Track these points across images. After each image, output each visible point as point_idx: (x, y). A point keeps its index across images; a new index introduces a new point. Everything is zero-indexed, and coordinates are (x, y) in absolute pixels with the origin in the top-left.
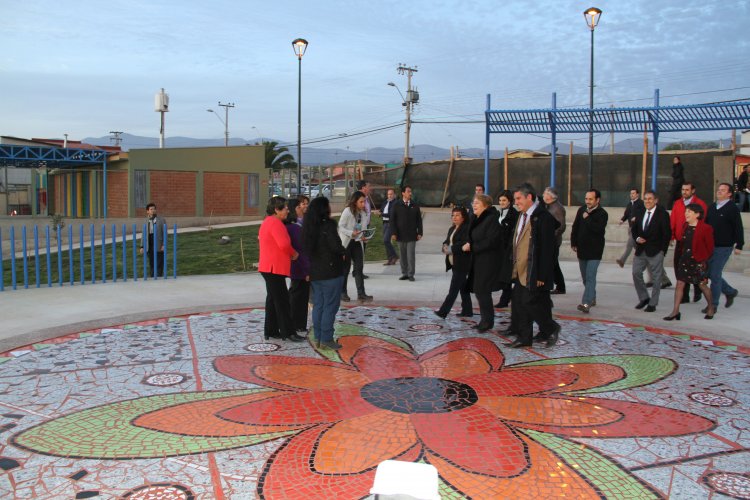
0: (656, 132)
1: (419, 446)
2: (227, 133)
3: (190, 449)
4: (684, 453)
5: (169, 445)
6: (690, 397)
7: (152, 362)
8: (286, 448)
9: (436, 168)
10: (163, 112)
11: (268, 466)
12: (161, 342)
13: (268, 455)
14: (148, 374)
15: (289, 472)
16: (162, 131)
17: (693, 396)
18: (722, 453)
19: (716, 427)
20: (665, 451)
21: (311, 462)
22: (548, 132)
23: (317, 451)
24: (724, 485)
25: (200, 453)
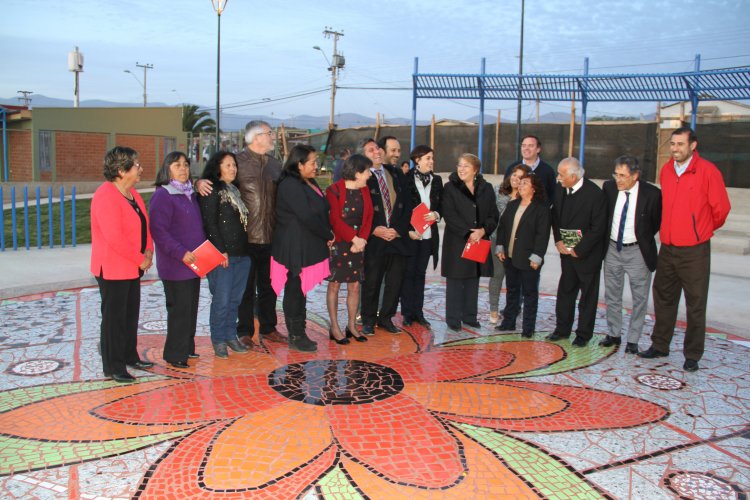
0: (585, 101)
1: (334, 450)
2: (145, 96)
3: (47, 460)
4: (639, 448)
5: (21, 456)
6: (636, 379)
7: (25, 345)
8: (171, 454)
9: (361, 134)
10: (77, 73)
11: (146, 481)
12: (42, 320)
13: (147, 466)
14: (16, 361)
15: (171, 489)
16: (76, 92)
17: (640, 378)
18: (681, 447)
19: (668, 414)
20: (618, 447)
21: (200, 473)
22: (476, 98)
23: (209, 458)
24: (688, 489)
25: (60, 466)
